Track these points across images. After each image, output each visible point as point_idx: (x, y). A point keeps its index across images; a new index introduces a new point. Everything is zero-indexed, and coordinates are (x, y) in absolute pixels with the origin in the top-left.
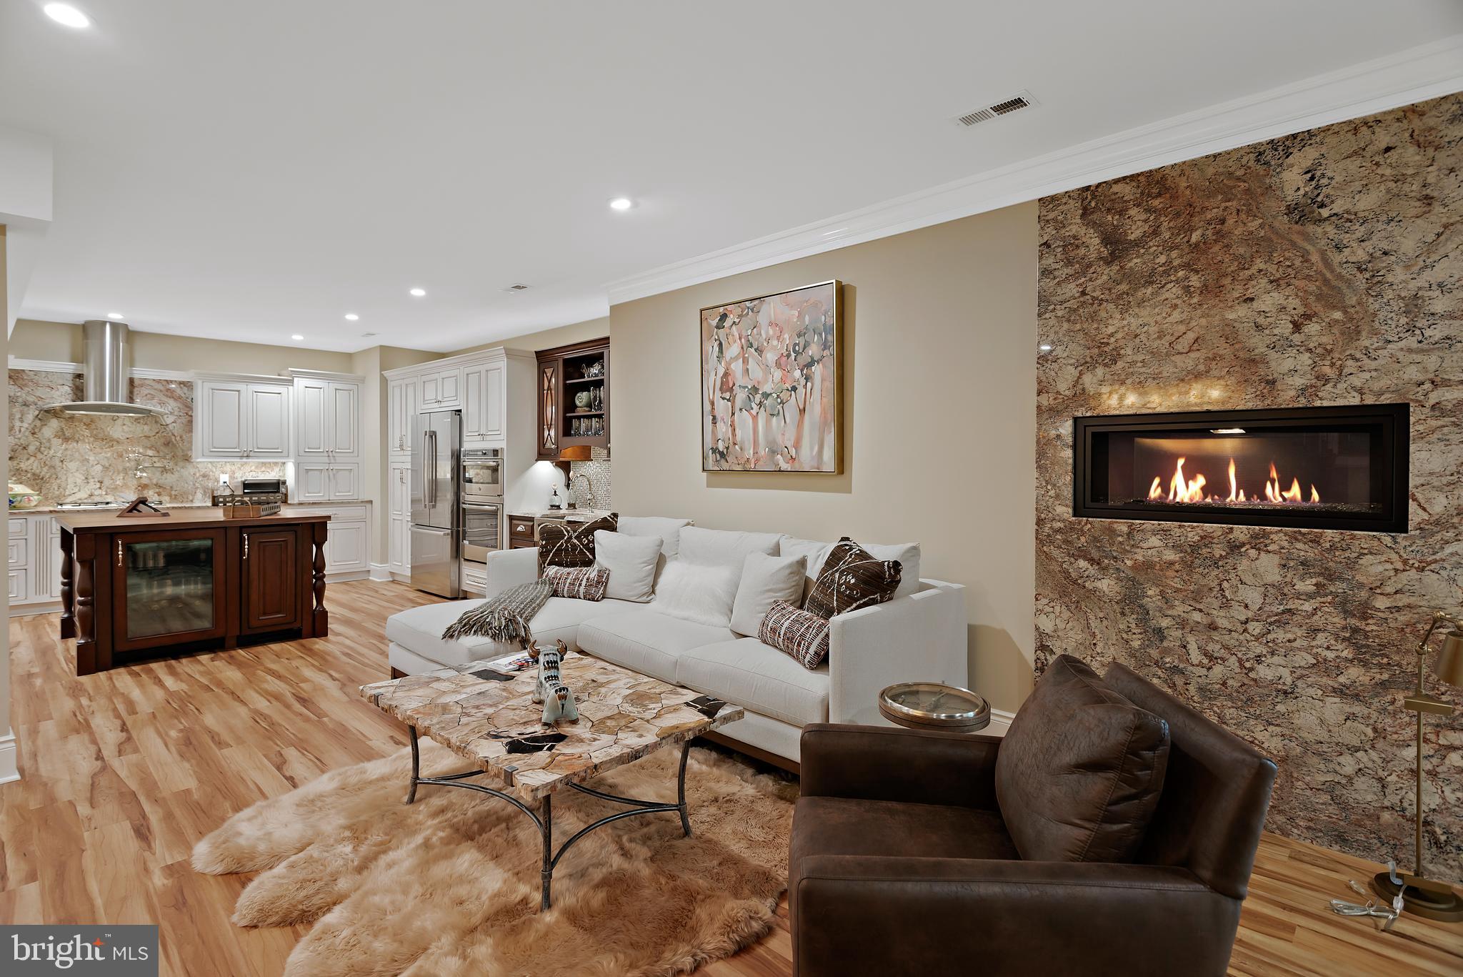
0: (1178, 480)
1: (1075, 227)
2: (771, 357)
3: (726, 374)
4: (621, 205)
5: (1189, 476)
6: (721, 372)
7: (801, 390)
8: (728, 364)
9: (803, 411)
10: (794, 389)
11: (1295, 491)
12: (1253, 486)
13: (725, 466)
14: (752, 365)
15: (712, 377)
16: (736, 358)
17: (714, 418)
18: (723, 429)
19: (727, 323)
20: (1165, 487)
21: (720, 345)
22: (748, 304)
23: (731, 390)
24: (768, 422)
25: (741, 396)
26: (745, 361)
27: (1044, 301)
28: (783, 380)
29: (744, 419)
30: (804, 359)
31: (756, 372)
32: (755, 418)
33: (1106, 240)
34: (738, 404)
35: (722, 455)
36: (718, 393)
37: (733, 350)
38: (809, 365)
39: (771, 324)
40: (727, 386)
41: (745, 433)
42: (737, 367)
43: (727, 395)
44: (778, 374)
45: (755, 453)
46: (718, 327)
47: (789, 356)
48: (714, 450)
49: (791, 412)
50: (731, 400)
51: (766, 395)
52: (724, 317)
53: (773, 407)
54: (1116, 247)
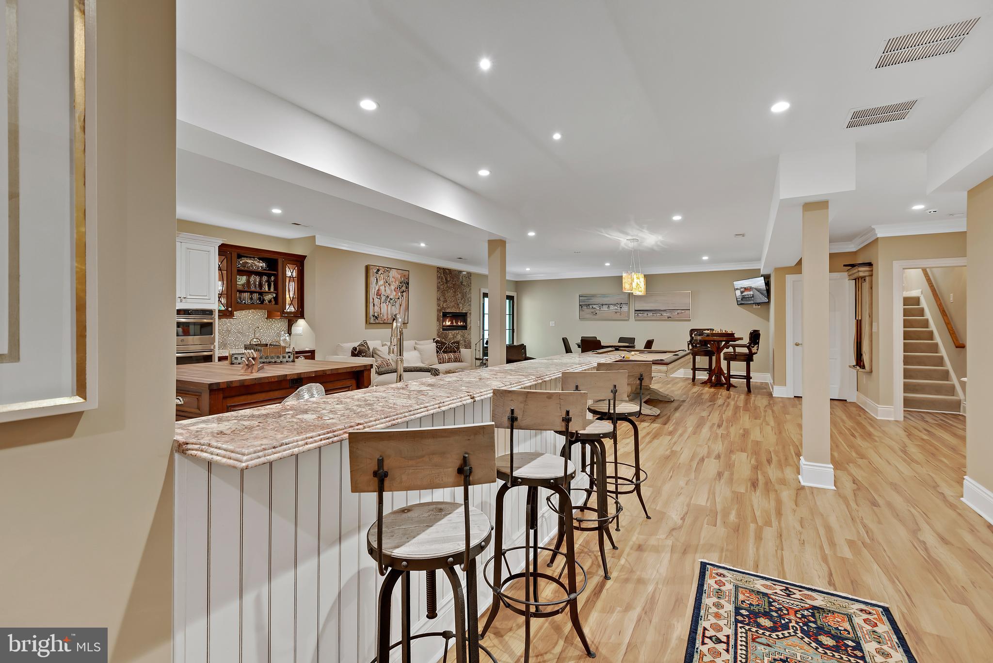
0: (447, 322)
1: (442, 276)
2: (393, 287)
3: (378, 290)
4: (423, 245)
5: (449, 322)
6: (377, 289)
7: (400, 299)
8: (379, 287)
9: (401, 305)
10: (399, 298)
11: (462, 323)
12: (457, 322)
13: (377, 322)
14: (387, 288)
15: (373, 290)
16: (382, 285)
17: (374, 304)
18: (377, 308)
19: (379, 273)
20: (445, 323)
21: (377, 279)
22: (386, 269)
23: (380, 296)
24: (391, 308)
25: (383, 298)
26: (385, 287)
27: (438, 288)
28: (396, 295)
29: (384, 306)
30: (401, 290)
31: (388, 292)
32: (387, 306)
33: (446, 279)
34: (382, 301)
35: (376, 317)
36: (375, 296)
37: (381, 282)
38: (403, 292)
39: (393, 277)
40: (379, 294)
41: (384, 310)
42: (382, 288)
43: (379, 297)
44: (394, 293)
45: (387, 317)
46: (376, 273)
47: (398, 288)
48: (373, 316)
49: (398, 305)
50: (380, 299)
51: (391, 299)
52: (378, 270)
53: (393, 303)
54: (447, 282)
